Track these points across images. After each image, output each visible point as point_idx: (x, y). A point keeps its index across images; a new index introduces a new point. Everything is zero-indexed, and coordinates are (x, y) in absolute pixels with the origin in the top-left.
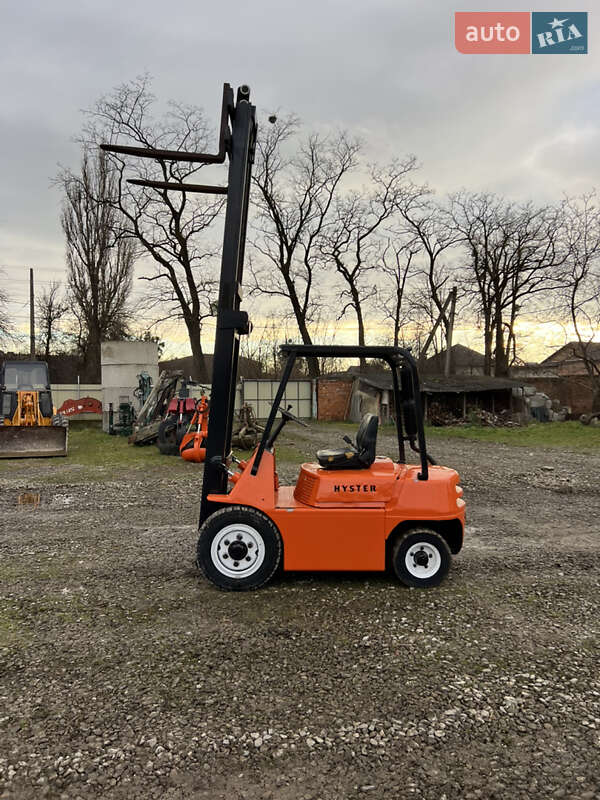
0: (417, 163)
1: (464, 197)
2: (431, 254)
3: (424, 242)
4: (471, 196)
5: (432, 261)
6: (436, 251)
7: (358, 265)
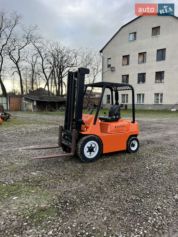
0: (37, 28)
1: (51, 41)
2: (42, 59)
3: (40, 54)
4: (53, 42)
5: (43, 61)
6: (44, 57)
7: (19, 59)
